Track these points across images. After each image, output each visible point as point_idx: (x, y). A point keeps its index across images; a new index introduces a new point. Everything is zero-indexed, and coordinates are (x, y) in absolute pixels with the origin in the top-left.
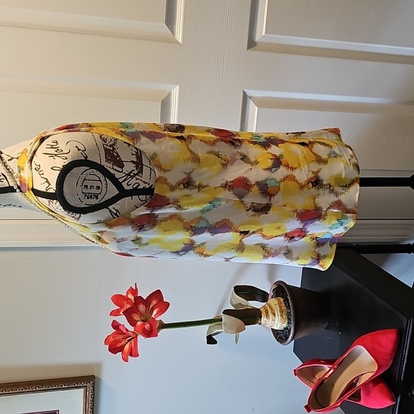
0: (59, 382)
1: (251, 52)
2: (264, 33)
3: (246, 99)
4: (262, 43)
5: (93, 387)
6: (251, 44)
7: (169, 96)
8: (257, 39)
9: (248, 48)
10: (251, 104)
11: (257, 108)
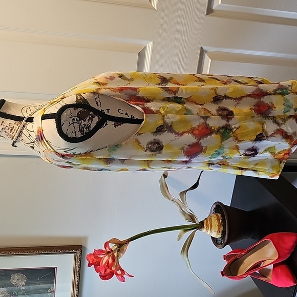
0: (57, 249)
1: (208, 17)
2: (220, 3)
3: (203, 53)
4: (218, 10)
5: (81, 254)
6: (210, 11)
7: (144, 49)
8: (214, 7)
9: (207, 15)
10: (206, 57)
11: (210, 60)
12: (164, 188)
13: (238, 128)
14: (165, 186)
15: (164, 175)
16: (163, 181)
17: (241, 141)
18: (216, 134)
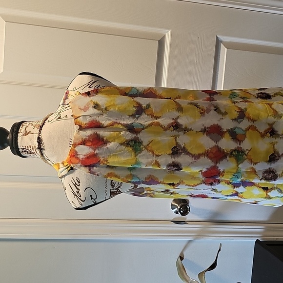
12: (181, 270)
13: (250, 151)
14: (182, 268)
15: (180, 257)
16: (180, 263)
17: (256, 163)
18: (230, 157)
